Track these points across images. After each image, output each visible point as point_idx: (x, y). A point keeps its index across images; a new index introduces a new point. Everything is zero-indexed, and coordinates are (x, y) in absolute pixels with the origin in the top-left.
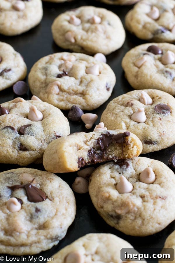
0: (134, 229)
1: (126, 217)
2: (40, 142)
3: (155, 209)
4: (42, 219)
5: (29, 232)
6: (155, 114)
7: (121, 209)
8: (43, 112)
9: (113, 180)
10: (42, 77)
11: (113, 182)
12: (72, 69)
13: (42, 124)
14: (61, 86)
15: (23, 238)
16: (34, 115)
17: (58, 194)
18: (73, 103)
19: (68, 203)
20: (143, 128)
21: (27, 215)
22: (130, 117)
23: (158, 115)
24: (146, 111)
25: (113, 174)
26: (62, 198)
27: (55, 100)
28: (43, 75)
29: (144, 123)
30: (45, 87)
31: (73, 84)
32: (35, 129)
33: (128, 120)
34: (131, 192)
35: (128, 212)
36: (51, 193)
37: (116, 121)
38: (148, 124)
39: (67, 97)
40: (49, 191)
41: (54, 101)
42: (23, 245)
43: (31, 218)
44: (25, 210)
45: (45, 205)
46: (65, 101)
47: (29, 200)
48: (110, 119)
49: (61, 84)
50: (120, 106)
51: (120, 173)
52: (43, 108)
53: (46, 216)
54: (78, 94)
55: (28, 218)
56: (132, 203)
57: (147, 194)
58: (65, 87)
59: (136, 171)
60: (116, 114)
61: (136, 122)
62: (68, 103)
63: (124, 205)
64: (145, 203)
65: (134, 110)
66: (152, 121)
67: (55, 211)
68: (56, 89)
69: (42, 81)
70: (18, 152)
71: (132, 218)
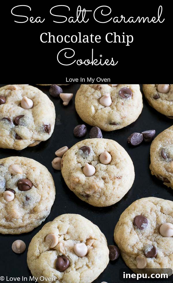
0: (100, 203)
1: (93, 196)
2: (31, 131)
3: (114, 188)
4: (32, 205)
5: (23, 217)
6: (119, 99)
7: (89, 191)
8: (33, 99)
9: (79, 164)
11: (80, 166)
13: (33, 114)
15: (20, 222)
16: (26, 104)
17: (41, 181)
19: (49, 187)
20: (108, 112)
21: (20, 203)
22: (99, 100)
23: (121, 99)
24: (111, 95)
25: (79, 159)
26: (44, 184)
29: (110, 107)
32: (27, 120)
33: (96, 104)
34: (94, 175)
35: (95, 192)
36: (35, 181)
37: (87, 104)
38: (113, 109)
40: (33, 179)
42: (20, 227)
43: (24, 205)
44: (18, 199)
45: (33, 193)
47: (19, 189)
48: (82, 102)
50: (91, 88)
51: (84, 158)
52: (33, 95)
53: (34, 203)
55: (21, 205)
56: (97, 186)
57: (107, 175)
59: (96, 154)
60: (87, 97)
61: (103, 106)
63: (91, 187)
64: (106, 184)
65: (102, 93)
66: (116, 106)
67: (41, 197)
70: (14, 140)
71: (98, 196)
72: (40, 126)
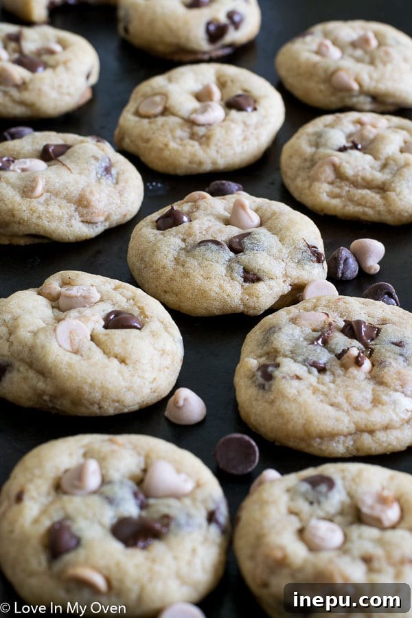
2: (281, 261)
10: (308, 150)
12: (373, 141)
14: (339, 167)
18: (359, 205)
27: (323, 193)
28: (311, 146)
30: (309, 168)
31: (368, 167)
39: (349, 191)
41: (321, 195)
46: (343, 199)
49: (341, 163)
54: (373, 188)
58: (349, 171)
62: (349, 204)
68: (329, 173)
69: (307, 156)
70: (242, 286)
72: (300, 249)
